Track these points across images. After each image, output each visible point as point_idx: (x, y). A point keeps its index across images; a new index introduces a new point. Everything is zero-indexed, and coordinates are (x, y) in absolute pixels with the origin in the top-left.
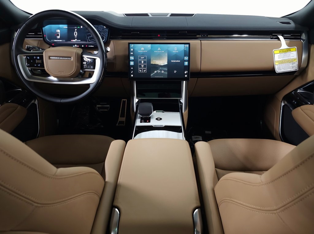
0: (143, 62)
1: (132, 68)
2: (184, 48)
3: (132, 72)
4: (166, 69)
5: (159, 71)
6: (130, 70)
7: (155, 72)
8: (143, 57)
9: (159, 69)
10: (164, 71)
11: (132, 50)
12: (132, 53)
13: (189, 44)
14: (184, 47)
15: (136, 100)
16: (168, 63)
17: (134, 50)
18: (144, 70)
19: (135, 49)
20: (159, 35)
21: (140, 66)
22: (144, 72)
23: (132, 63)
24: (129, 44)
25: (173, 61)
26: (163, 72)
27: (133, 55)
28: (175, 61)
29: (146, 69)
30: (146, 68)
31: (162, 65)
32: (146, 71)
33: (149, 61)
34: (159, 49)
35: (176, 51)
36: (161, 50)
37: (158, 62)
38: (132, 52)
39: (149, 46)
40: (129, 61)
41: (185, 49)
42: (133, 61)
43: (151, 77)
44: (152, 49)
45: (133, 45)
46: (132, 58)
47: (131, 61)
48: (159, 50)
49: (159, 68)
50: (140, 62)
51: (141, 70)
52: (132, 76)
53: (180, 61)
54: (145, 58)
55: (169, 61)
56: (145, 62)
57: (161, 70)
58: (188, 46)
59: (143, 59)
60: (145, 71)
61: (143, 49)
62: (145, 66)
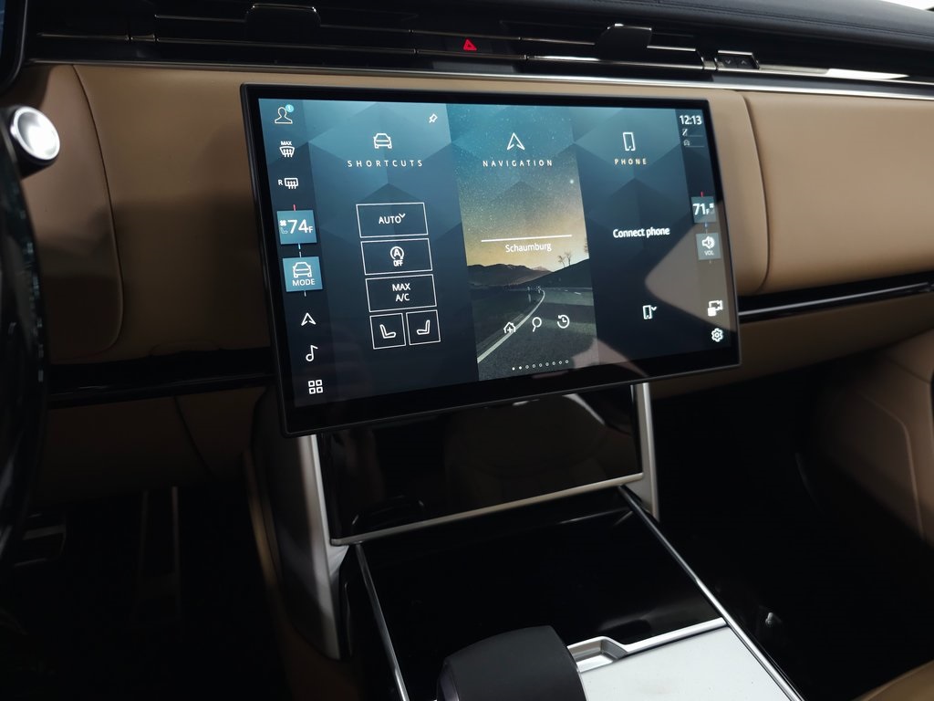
0: (397, 255)
1: (308, 319)
2: (683, 138)
3: (310, 357)
4: (585, 299)
5: (537, 323)
6: (285, 339)
7: (511, 329)
8: (395, 211)
9: (534, 303)
10: (574, 312)
11: (287, 150)
12: (292, 184)
13: (702, 106)
14: (681, 127)
15: (329, 557)
16: (592, 246)
17: (303, 151)
18: (417, 321)
19: (314, 142)
20: (469, 47)
21: (383, 294)
22: (415, 338)
23: (301, 274)
24: (252, 95)
25: (623, 234)
26: (564, 322)
27: (299, 201)
28: (635, 233)
29: (431, 316)
30: (433, 308)
31: (555, 266)
32: (433, 335)
33: (452, 241)
34: (515, 142)
35: (633, 155)
36: (530, 153)
37: (521, 249)
38: (289, 167)
39: (435, 114)
40: (273, 252)
41: (687, 143)
42: (308, 250)
43: (483, 376)
44: (461, 143)
45: (289, 108)
46: (294, 225)
47: (292, 251)
48: (518, 154)
49: (536, 294)
50: (380, 259)
51: (393, 324)
52: (315, 387)
53: (666, 231)
54: (412, 224)
55: (597, 237)
56: (415, 256)
57: (549, 312)
58: (699, 120)
59: (395, 228)
60: (426, 331)
61: (381, 141)
62: (420, 292)
